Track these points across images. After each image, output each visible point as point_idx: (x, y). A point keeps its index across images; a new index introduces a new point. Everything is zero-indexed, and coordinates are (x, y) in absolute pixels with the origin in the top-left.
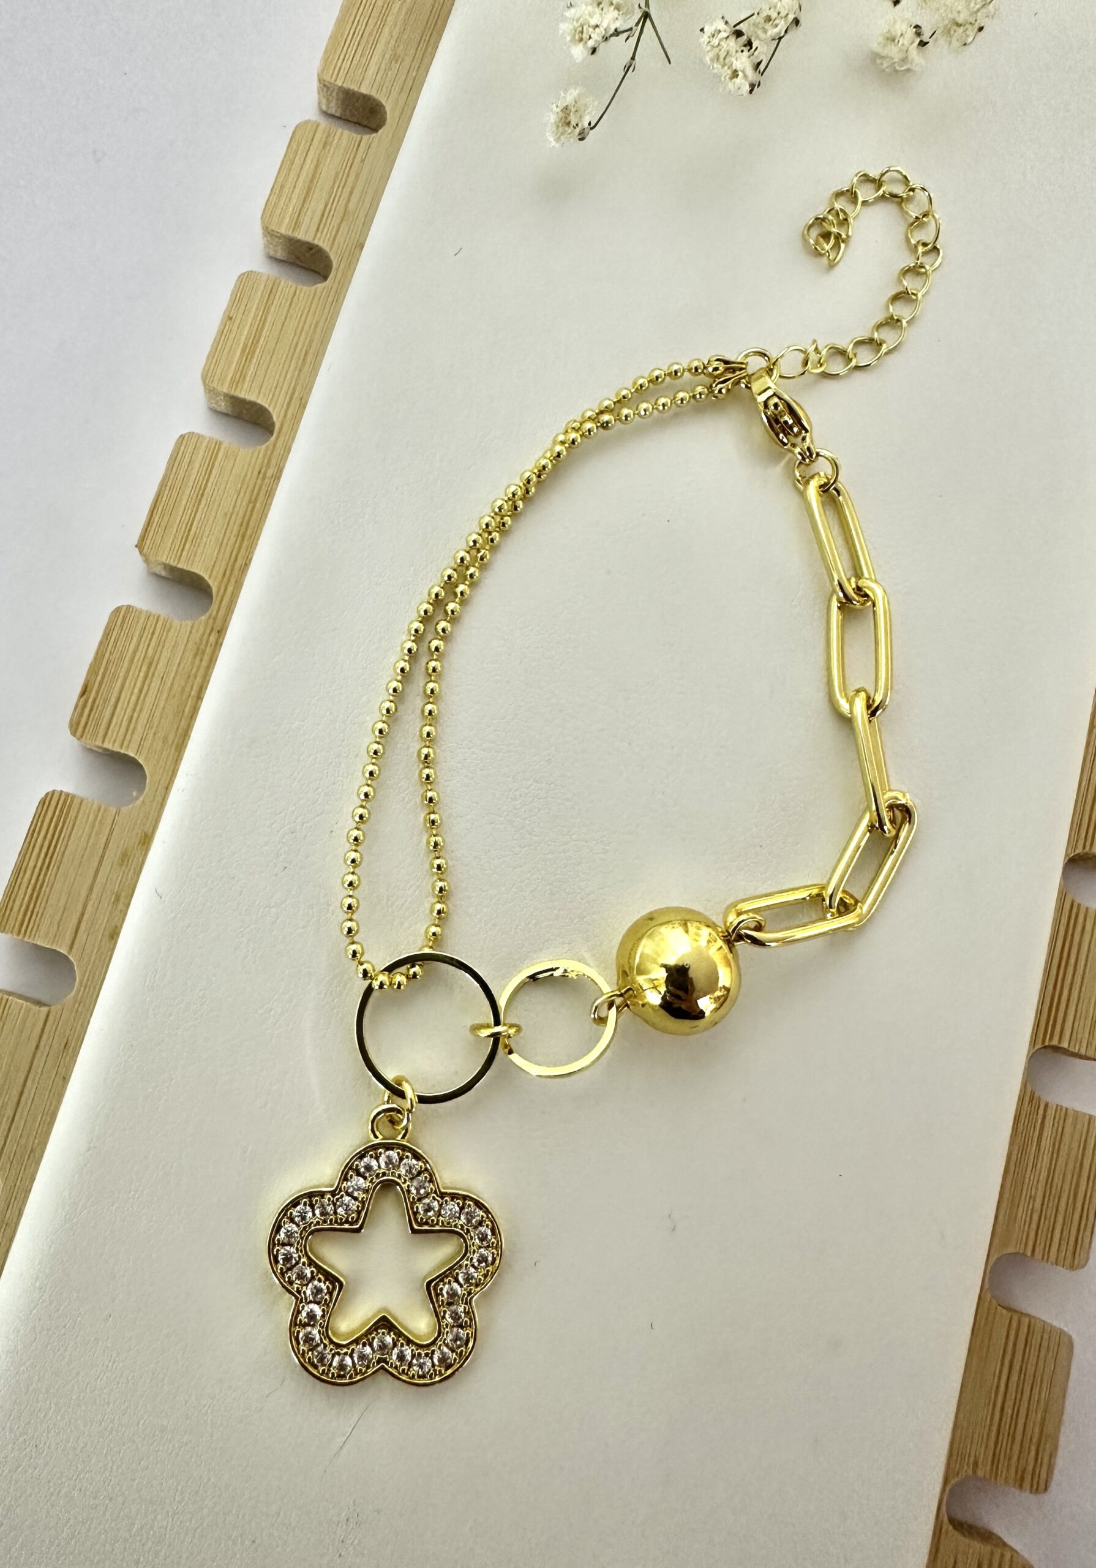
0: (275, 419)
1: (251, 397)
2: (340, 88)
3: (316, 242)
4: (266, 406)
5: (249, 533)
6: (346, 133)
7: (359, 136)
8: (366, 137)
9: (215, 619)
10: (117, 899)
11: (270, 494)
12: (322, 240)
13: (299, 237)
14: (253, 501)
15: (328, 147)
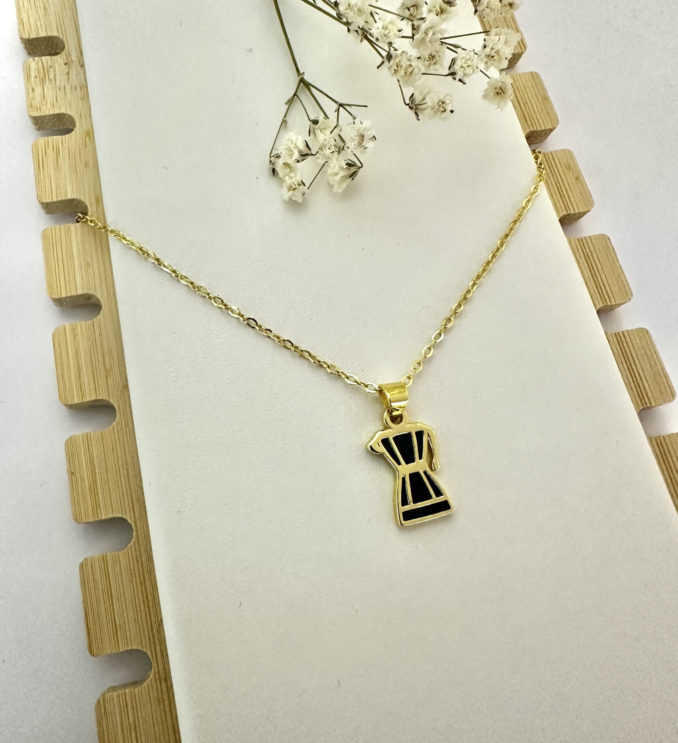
0: (130, 522)
1: (111, 516)
2: (65, 298)
3: (99, 398)
4: (120, 516)
5: (151, 604)
6: (83, 323)
7: (91, 321)
8: (95, 320)
9: (159, 673)
11: (151, 571)
12: (102, 396)
13: (88, 400)
14: (143, 583)
15: (77, 337)
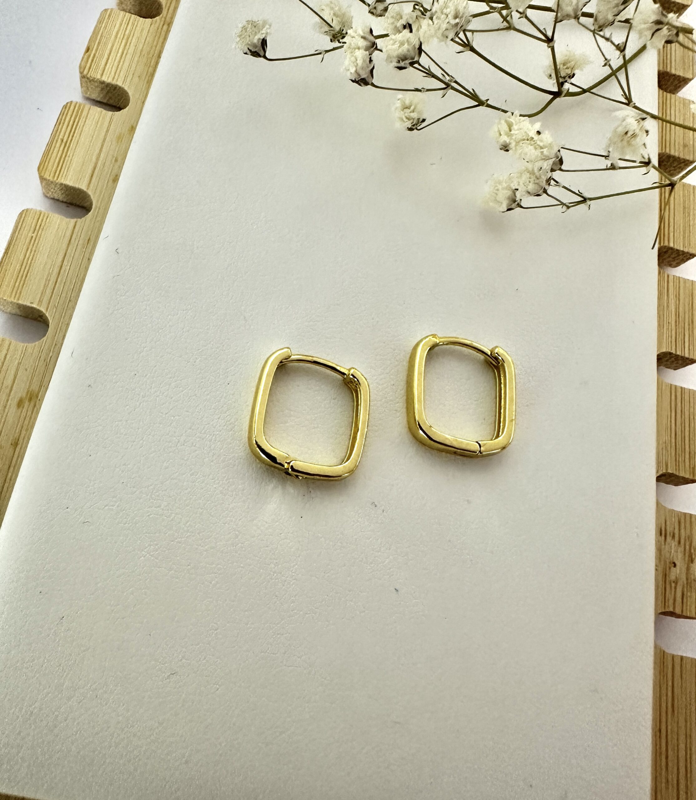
10: (116, 160)
